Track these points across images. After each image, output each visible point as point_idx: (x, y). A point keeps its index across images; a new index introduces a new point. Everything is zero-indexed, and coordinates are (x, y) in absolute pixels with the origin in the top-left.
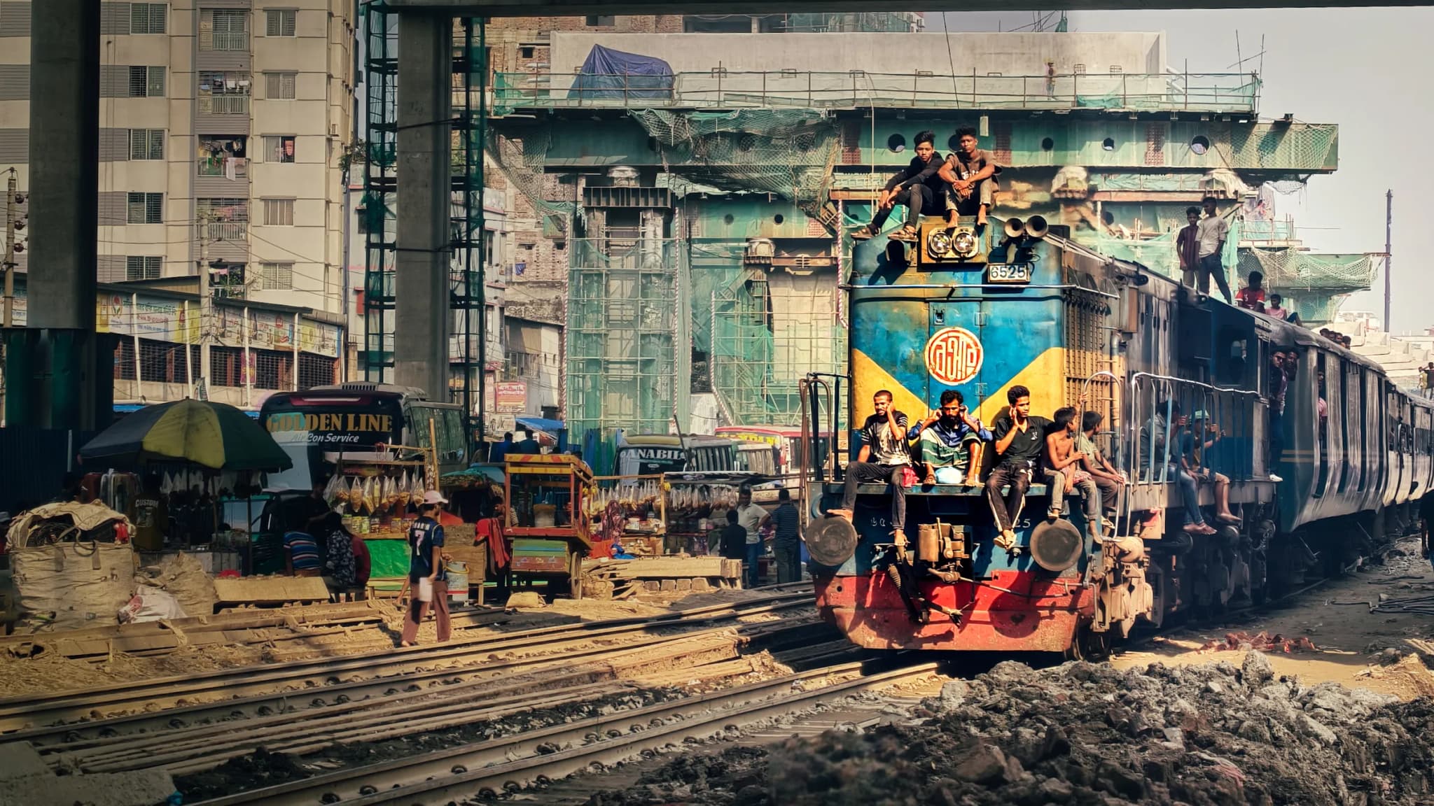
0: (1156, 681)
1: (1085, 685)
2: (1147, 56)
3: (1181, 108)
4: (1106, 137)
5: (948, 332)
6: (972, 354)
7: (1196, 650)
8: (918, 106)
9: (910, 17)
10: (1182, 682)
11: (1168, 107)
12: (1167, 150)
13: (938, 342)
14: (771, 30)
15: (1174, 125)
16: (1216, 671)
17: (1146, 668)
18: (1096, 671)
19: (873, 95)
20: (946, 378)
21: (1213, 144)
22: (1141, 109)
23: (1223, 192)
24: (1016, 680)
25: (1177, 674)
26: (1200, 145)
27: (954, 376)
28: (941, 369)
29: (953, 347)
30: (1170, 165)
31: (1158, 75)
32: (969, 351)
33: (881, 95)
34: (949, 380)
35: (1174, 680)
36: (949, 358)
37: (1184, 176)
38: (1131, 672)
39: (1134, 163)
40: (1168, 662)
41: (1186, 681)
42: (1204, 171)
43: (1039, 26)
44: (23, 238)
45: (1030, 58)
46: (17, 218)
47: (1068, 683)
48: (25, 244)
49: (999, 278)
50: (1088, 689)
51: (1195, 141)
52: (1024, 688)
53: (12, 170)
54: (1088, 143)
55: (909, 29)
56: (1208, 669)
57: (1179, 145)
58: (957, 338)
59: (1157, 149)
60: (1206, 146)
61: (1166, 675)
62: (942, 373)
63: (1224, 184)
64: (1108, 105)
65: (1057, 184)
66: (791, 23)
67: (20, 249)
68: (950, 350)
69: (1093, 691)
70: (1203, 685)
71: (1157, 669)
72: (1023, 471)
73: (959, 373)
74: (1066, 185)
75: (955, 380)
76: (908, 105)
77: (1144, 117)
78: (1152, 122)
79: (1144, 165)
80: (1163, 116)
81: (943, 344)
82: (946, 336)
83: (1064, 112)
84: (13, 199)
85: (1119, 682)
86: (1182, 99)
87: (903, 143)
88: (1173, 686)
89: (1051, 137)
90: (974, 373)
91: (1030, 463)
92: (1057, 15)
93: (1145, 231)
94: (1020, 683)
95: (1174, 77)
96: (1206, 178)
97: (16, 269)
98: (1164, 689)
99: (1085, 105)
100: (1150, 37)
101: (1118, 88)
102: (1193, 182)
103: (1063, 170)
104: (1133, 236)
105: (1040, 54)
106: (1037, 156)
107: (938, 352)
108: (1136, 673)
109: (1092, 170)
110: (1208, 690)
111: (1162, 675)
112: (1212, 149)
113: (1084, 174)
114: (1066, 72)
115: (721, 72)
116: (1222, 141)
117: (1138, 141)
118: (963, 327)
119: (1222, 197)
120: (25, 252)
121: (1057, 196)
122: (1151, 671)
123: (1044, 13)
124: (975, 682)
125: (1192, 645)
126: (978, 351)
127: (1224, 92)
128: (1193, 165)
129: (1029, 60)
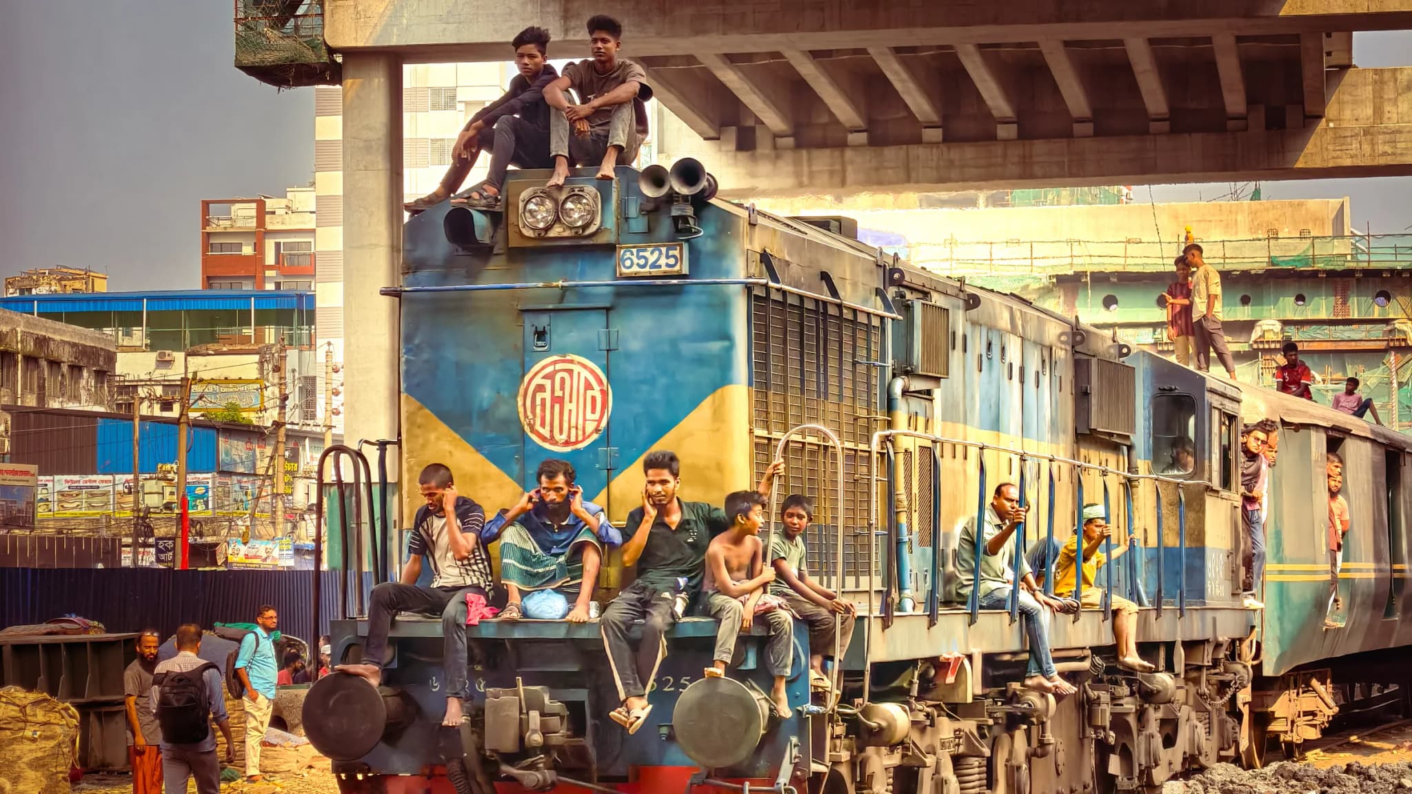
0: (1355, 778)
1: (1290, 783)
2: (1333, 220)
3: (1365, 265)
4: (1297, 293)
5: (555, 363)
6: (594, 399)
7: (1389, 750)
8: (1129, 269)
9: (1119, 191)
10: (1378, 780)
11: (1352, 265)
12: (1353, 304)
13: (538, 380)
14: (995, 205)
15: (1358, 280)
16: (1407, 769)
17: (1345, 767)
18: (1300, 770)
19: (1088, 260)
20: (552, 440)
21: (1395, 298)
22: (1329, 268)
23: (1405, 340)
24: (1228, 779)
25: (1373, 772)
26: (1382, 298)
27: (564, 437)
28: (543, 425)
29: (562, 388)
30: (1356, 317)
31: (1343, 237)
32: (590, 393)
33: (1096, 260)
34: (556, 443)
35: (1370, 778)
36: (557, 407)
37: (1369, 326)
38: (1330, 771)
39: (1323, 316)
40: (1364, 761)
41: (1380, 778)
42: (1387, 321)
43: (1235, 196)
44: (340, 403)
45: (1228, 225)
46: (334, 386)
47: (1275, 781)
48: (341, 409)
49: (635, 269)
50: (1292, 787)
51: (1379, 295)
52: (1235, 786)
53: (329, 344)
54: (1281, 299)
55: (1120, 201)
56: (1401, 767)
57: (1363, 299)
58: (570, 372)
59: (1344, 303)
60: (1388, 298)
61: (1364, 774)
62: (545, 432)
63: (1404, 332)
64: (1298, 264)
65: (1255, 335)
66: (1014, 198)
67: (337, 413)
68: (558, 393)
69: (1297, 788)
70: (1396, 782)
71: (1355, 768)
72: (667, 595)
73: (573, 431)
74: (1263, 336)
75: (567, 443)
76: (1120, 269)
77: (1332, 275)
78: (1338, 279)
79: (1332, 317)
80: (1349, 273)
81: (548, 383)
82: (550, 369)
83: (1260, 272)
84: (330, 370)
85: (1321, 780)
86: (1365, 258)
87: (1116, 303)
88: (1369, 783)
89: (1249, 294)
90: (597, 430)
91: (682, 581)
92: (1252, 185)
93: (1334, 377)
94: (1232, 782)
95: (1357, 238)
96: (1389, 328)
97: (334, 431)
98: (1361, 785)
99: (1278, 265)
100: (1335, 203)
101: (1308, 249)
102: (1378, 331)
103: (1260, 323)
104: (1324, 381)
105: (1236, 220)
106: (1235, 311)
107: (539, 396)
108: (1336, 772)
109: (1286, 323)
110: (1401, 786)
111: (1359, 773)
112: (1393, 301)
113: (1278, 326)
114: (1260, 236)
115: (952, 242)
116: (1403, 294)
117: (1327, 296)
118: (579, 354)
119: (1403, 344)
120: (341, 416)
121: (1255, 346)
122: (1349, 769)
123: (1240, 184)
124: (1191, 782)
125: (1385, 745)
126: (604, 393)
127: (1402, 251)
128: (1376, 316)
129: (1227, 226)
